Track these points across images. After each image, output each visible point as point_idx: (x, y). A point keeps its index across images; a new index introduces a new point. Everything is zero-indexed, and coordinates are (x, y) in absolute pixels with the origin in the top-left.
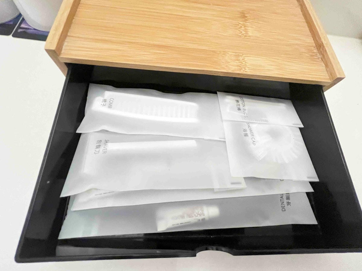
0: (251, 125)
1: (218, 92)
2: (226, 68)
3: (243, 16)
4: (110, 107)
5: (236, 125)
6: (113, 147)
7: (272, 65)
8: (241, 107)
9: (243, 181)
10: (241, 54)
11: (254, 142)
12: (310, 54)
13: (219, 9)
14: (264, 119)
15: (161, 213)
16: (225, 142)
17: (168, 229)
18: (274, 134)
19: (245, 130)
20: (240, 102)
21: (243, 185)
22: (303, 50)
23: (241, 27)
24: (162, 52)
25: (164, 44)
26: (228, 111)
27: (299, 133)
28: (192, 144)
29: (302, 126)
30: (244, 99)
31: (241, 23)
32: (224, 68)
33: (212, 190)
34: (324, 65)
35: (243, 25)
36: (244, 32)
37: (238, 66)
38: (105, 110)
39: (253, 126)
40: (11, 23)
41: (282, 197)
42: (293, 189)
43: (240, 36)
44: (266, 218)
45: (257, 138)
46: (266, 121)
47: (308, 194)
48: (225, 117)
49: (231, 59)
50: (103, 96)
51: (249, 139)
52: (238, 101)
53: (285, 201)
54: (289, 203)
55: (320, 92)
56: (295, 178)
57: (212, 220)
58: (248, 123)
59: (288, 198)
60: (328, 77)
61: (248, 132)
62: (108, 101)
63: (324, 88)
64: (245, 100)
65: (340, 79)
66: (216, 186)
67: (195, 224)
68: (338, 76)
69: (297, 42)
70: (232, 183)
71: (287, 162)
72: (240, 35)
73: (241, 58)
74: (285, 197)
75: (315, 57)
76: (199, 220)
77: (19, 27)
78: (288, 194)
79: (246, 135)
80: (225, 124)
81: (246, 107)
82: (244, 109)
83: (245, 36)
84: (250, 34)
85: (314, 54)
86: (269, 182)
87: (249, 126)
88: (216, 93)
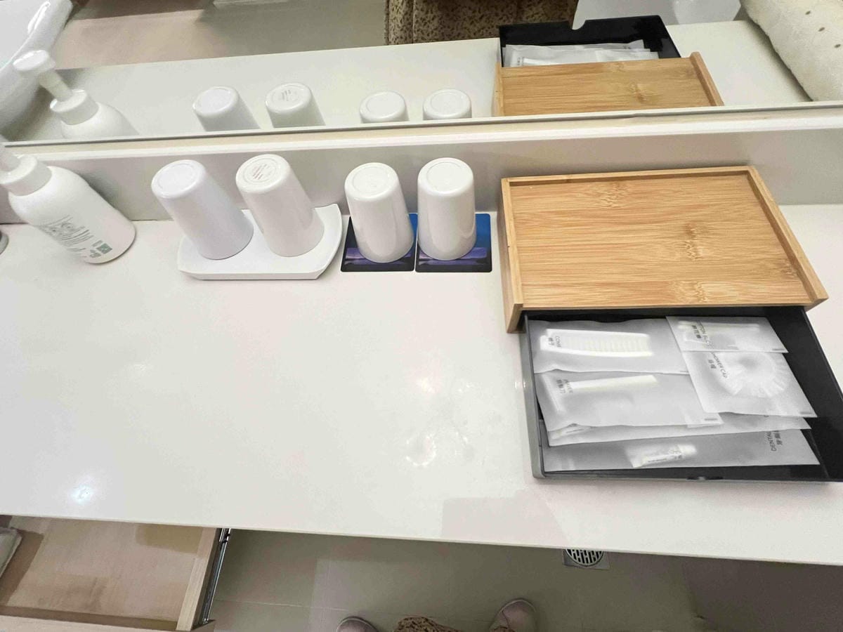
0: (716, 354)
1: (667, 317)
2: (682, 300)
3: (689, 232)
4: (559, 346)
5: (698, 356)
6: (575, 386)
7: (734, 290)
8: (701, 333)
9: (719, 417)
10: (695, 282)
11: (724, 374)
12: (781, 269)
13: (659, 228)
14: (733, 346)
15: (630, 452)
16: (689, 375)
17: (643, 466)
18: (749, 363)
19: (710, 361)
20: (699, 328)
21: (720, 421)
22: (771, 266)
23: (689, 248)
24: (614, 290)
25: (610, 281)
26: (686, 340)
27: (783, 360)
28: (651, 378)
29: (786, 351)
30: (702, 323)
31: (688, 241)
32: (681, 302)
33: (685, 427)
34: (801, 282)
35: (691, 243)
36: (694, 254)
37: (694, 296)
38: (554, 349)
39: (721, 356)
40: (409, 256)
41: (769, 435)
42: (783, 427)
43: (690, 259)
44: (751, 457)
45: (728, 369)
46: (736, 348)
47: (804, 431)
48: (683, 348)
49: (686, 290)
50: (547, 335)
51: (718, 371)
52: (695, 327)
53: (775, 440)
54: (779, 442)
55: (801, 313)
56: (783, 413)
57: (689, 459)
58: (712, 353)
59: (777, 436)
60: (807, 297)
61: (715, 364)
62: (554, 339)
63: (805, 308)
64: (704, 324)
65: (822, 300)
66: (689, 421)
67: (674, 461)
68: (819, 297)
69: (763, 256)
70: (706, 420)
71: (770, 395)
72: (690, 257)
73: (696, 287)
74: (773, 435)
75: (788, 273)
76: (676, 458)
77: (419, 260)
78: (777, 431)
79: (713, 367)
80: (685, 356)
81: (707, 333)
82: (705, 337)
83: (696, 258)
84: (701, 254)
85: (786, 269)
86: (751, 419)
87: (715, 356)
88: (665, 318)
